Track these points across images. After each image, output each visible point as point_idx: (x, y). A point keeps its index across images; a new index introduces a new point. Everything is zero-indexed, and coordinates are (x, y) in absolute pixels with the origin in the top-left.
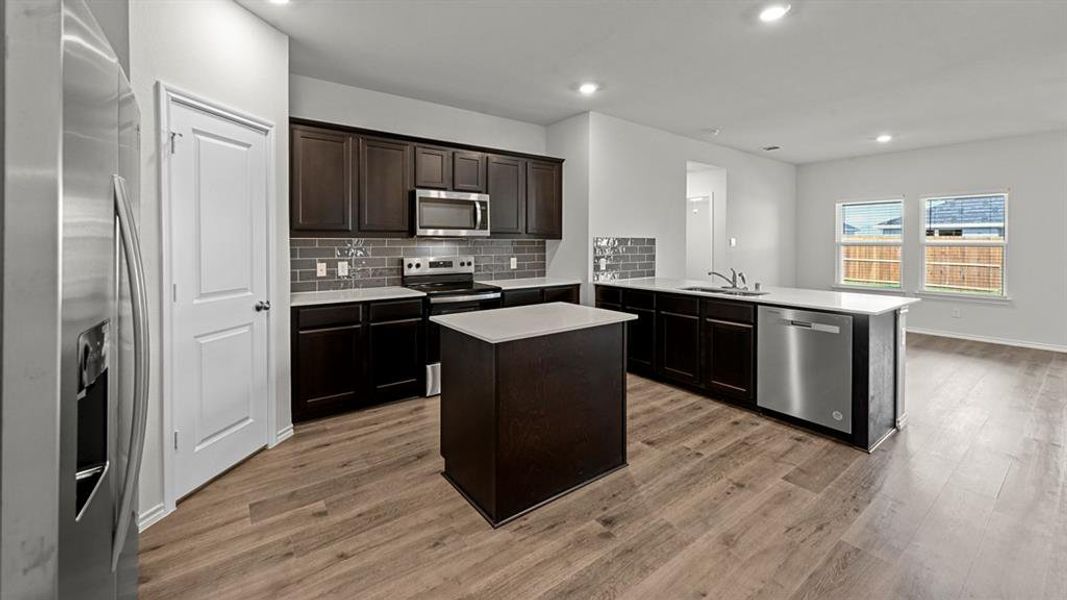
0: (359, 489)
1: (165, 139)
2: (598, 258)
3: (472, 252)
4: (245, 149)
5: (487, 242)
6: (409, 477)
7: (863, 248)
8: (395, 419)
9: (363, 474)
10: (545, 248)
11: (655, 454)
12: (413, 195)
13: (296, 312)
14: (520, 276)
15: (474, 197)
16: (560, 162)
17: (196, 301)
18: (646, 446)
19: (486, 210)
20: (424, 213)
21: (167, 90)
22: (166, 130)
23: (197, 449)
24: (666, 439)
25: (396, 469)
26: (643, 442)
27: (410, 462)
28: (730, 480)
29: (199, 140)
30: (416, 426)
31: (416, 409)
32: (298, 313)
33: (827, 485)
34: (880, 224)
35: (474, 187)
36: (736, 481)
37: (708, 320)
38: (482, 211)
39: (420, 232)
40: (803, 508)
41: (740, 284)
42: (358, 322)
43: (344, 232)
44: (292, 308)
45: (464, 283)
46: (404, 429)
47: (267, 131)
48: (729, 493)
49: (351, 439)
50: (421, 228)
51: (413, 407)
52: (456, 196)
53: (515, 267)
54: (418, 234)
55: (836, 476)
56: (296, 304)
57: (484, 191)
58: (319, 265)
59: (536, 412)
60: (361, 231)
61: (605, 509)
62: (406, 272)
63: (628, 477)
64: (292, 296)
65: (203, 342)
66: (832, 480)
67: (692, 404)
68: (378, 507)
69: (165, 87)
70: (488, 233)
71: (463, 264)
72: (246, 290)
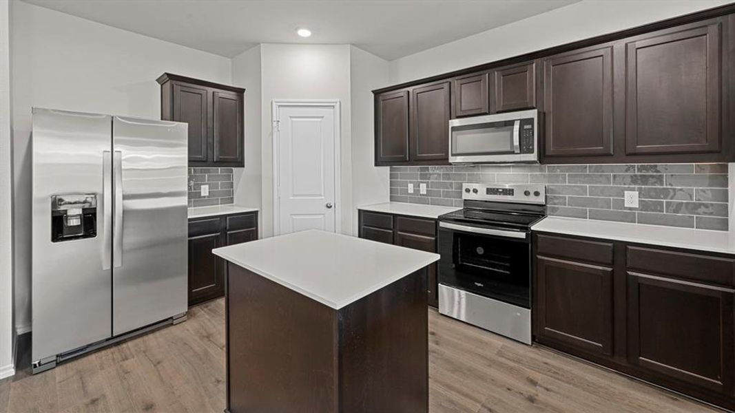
4: (320, 120)
13: (362, 213)
21: (277, 102)
29: (293, 121)
42: (391, 229)
47: (334, 106)
50: (452, 155)
54: (452, 161)
58: (409, 185)
62: (464, 195)
65: (295, 218)
70: (533, 157)
71: (527, 193)
72: (320, 195)
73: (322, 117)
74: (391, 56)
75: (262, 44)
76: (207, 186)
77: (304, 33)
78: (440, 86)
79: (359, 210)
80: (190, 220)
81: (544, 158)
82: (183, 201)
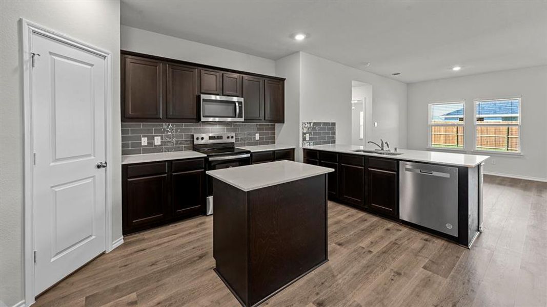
0: (160, 283)
1: (26, 57)
2: (304, 134)
3: (234, 130)
4: (90, 67)
5: (242, 125)
6: (193, 273)
7: (436, 128)
8: (187, 230)
9: (163, 271)
10: (275, 128)
11: (344, 252)
12: (199, 97)
13: (125, 168)
14: (261, 144)
15: (235, 99)
16: (284, 80)
17: (52, 164)
18: (339, 247)
19: (242, 107)
20: (206, 108)
21: (28, 25)
22: (28, 51)
23: (53, 260)
24: (348, 242)
25: (185, 267)
26: (336, 244)
27: (195, 261)
28: (392, 270)
29: (54, 59)
30: (199, 235)
31: (201, 224)
32: (127, 168)
33: (450, 273)
34: (443, 115)
35: (235, 93)
36: (395, 270)
37: (369, 169)
38: (239, 107)
39: (203, 119)
40: (441, 289)
41: (385, 148)
42: (165, 173)
43: (157, 119)
44: (122, 165)
45: (229, 148)
46: (192, 238)
47: (105, 57)
48: (392, 280)
49: (158, 245)
50: (203, 117)
51: (199, 222)
52: (224, 98)
53: (258, 139)
54: (202, 120)
55: (454, 265)
56: (126, 162)
57: (241, 96)
58: (142, 138)
59: (273, 233)
60: (168, 119)
61: (318, 294)
62: (196, 142)
63: (330, 269)
64: (122, 157)
65: (56, 190)
66: (452, 269)
67: (360, 218)
68: (172, 297)
69: (27, 22)
70: (242, 120)
71: (228, 138)
72: (90, 155)
73: (92, 65)
78: (190, 70)
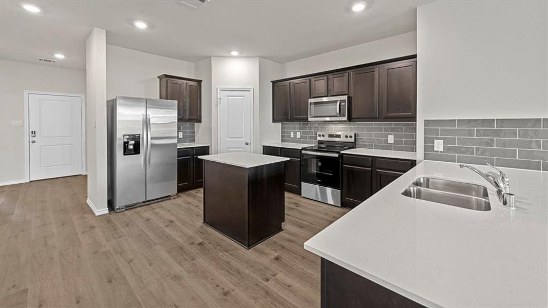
1: (219, 100)
14: (397, 149)
15: (338, 98)
21: (220, 88)
29: (229, 98)
39: (310, 119)
47: (250, 90)
57: (347, 93)
58: (291, 133)
70: (345, 118)
71: (347, 137)
72: (242, 138)
73: (244, 96)
74: (282, 61)
75: (212, 58)
76: (182, 133)
77: (235, 53)
78: (305, 81)
79: (263, 146)
80: (178, 149)
81: (350, 119)
82: (175, 141)
